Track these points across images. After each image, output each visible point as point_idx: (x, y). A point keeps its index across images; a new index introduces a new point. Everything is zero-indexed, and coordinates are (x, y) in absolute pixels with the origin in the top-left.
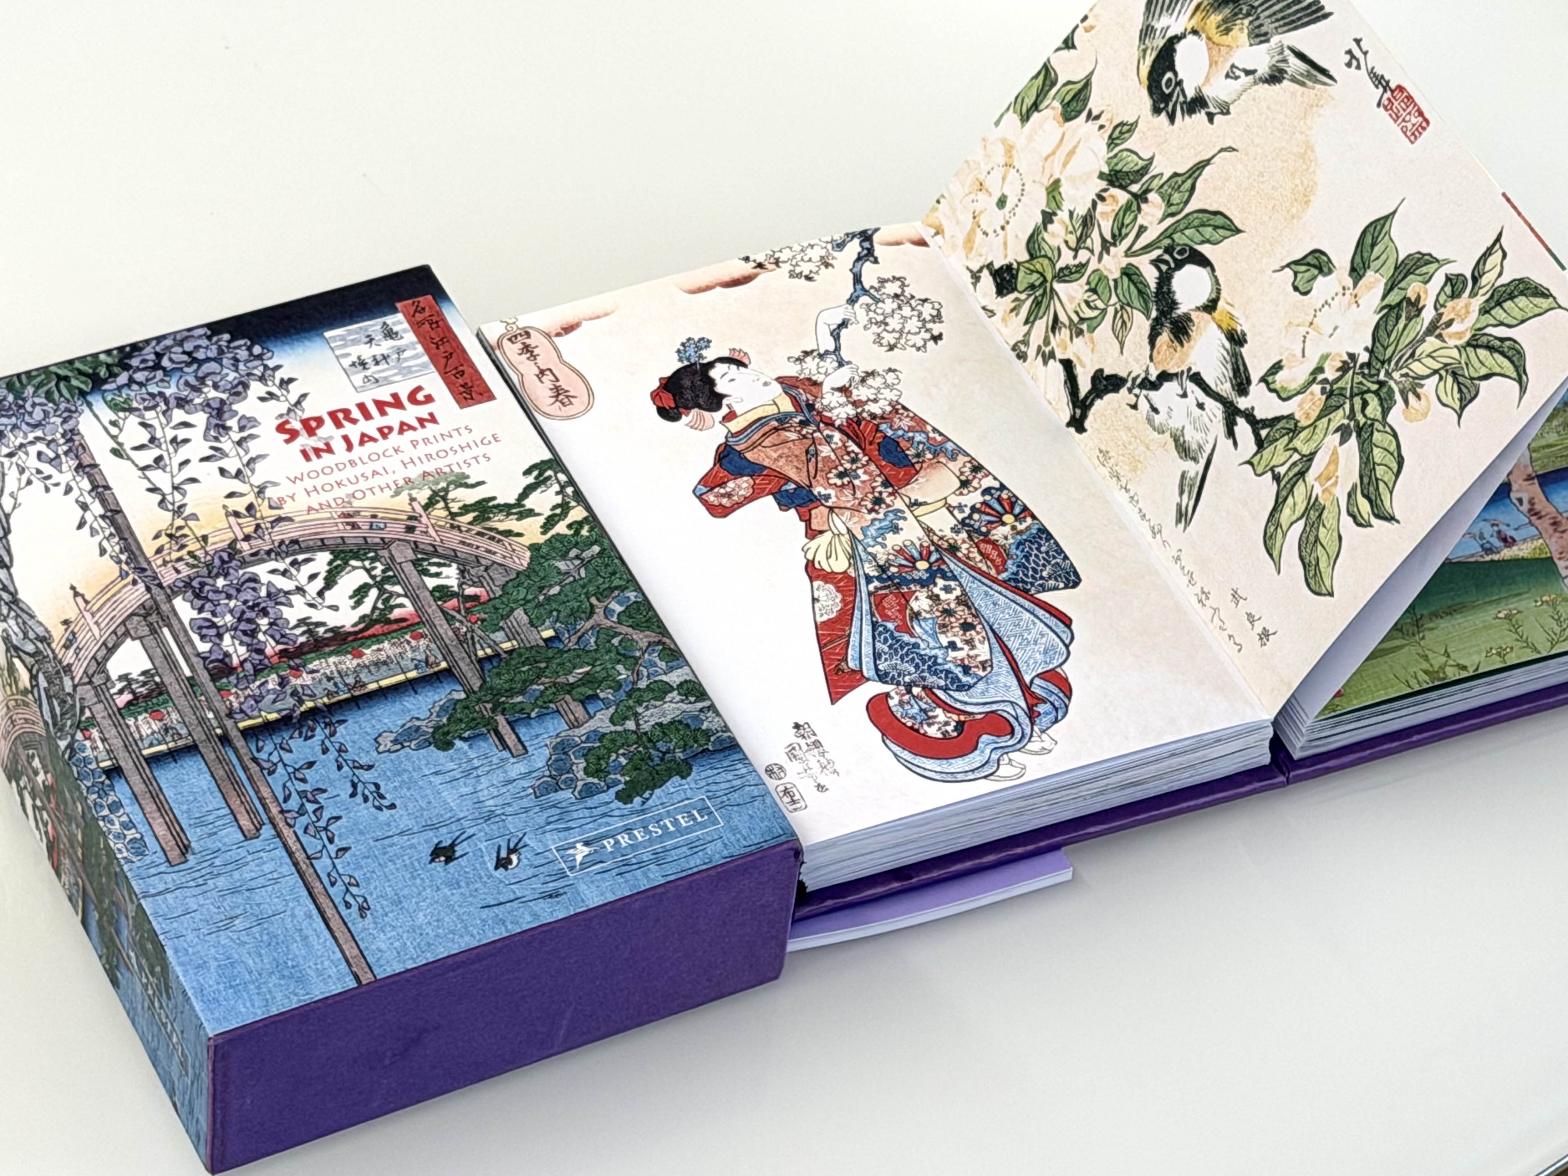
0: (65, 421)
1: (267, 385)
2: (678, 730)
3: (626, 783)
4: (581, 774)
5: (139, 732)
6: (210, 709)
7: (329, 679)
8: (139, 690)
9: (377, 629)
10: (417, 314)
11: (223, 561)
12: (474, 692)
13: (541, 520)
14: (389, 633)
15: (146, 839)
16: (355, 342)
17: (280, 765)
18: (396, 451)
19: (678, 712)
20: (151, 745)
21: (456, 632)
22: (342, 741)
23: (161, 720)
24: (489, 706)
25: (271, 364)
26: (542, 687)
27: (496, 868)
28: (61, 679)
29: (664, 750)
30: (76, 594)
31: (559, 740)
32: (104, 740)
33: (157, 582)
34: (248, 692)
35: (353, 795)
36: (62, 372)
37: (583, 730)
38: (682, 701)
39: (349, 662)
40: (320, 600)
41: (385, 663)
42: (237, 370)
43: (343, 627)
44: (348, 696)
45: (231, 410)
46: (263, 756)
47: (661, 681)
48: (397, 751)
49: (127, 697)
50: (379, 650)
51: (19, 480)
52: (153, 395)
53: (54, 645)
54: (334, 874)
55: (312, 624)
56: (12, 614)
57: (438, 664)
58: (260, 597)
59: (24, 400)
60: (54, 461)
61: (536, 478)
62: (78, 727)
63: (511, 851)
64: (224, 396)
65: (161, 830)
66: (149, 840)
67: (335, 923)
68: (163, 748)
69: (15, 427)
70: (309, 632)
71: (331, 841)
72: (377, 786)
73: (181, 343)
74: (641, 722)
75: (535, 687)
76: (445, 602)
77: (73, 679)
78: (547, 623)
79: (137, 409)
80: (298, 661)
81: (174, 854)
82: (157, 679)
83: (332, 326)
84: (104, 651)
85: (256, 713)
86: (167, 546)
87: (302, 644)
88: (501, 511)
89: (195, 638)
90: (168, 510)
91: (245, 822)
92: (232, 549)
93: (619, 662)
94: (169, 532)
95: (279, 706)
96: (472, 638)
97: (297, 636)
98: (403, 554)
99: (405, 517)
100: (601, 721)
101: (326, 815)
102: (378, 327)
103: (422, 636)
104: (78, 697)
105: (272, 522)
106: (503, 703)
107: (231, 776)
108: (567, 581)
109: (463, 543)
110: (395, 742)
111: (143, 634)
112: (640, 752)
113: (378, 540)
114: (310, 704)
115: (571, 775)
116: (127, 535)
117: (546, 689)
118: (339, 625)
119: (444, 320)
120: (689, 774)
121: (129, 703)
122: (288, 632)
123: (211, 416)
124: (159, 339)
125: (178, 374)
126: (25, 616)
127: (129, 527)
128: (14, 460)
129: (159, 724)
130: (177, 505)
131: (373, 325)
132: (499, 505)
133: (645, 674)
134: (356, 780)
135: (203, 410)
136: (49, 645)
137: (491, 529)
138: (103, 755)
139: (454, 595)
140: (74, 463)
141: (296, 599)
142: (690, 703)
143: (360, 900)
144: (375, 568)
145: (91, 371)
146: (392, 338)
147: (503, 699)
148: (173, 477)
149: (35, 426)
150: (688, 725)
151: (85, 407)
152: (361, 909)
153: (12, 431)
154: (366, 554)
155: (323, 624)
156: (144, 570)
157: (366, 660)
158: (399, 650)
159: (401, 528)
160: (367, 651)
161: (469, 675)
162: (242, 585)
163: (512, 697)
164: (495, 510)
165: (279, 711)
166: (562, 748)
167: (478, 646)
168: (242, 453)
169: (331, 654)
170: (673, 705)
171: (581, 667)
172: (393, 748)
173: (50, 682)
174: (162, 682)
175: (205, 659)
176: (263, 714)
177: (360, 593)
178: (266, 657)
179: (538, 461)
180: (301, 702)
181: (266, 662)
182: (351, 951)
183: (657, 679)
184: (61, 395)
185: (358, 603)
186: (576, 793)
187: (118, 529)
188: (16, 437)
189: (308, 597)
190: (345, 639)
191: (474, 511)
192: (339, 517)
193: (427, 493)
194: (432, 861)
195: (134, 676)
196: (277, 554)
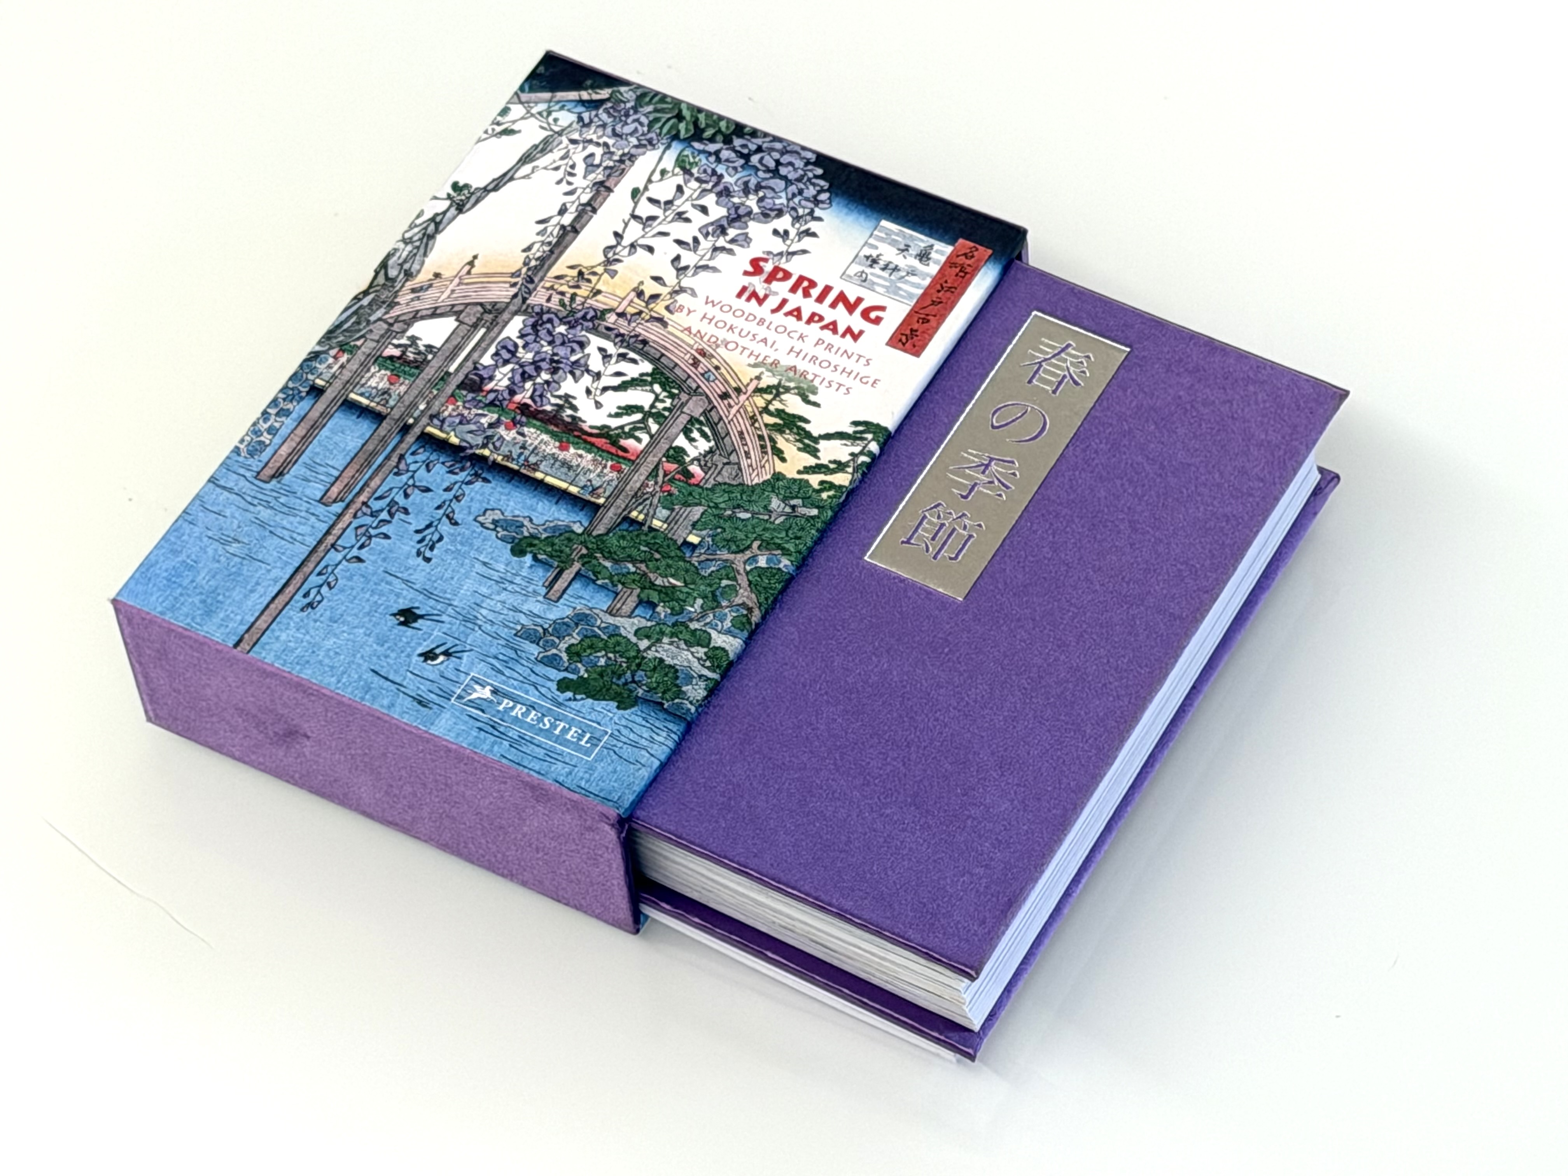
0: (636, 147)
1: (793, 225)
2: (666, 675)
3: (582, 677)
4: (563, 646)
5: (369, 379)
6: (428, 403)
7: (523, 447)
8: (409, 354)
9: (600, 442)
10: (963, 258)
11: (584, 317)
12: (590, 535)
13: (811, 461)
14: (603, 451)
15: (268, 449)
16: (893, 243)
17: (410, 474)
18: (801, 337)
19: (685, 664)
20: (362, 395)
21: (644, 485)
22: (467, 493)
23: (391, 384)
24: (584, 551)
25: (818, 213)
26: (633, 569)
27: (421, 655)
28: (380, 307)
29: (636, 679)
30: (471, 264)
31: (588, 612)
32: (342, 367)
33: (527, 296)
34: (466, 412)
35: (418, 532)
36: (686, 113)
37: (611, 620)
38: (699, 659)
39: (551, 447)
40: (598, 392)
41: (570, 468)
42: (788, 200)
43: (584, 422)
44: (516, 467)
45: (746, 223)
46: (409, 459)
47: (709, 634)
48: (487, 528)
49: (397, 352)
50: (581, 456)
51: (554, 161)
52: (714, 173)
53: (408, 283)
54: (330, 569)
55: (570, 403)
56: (418, 244)
57: (599, 497)
58: (568, 359)
59: (636, 112)
60: (591, 166)
61: (855, 432)
62: (341, 346)
63: (447, 653)
64: (756, 210)
65: (284, 451)
66: (269, 451)
67: (282, 599)
68: (364, 401)
69: (604, 126)
70: (560, 407)
71: (362, 547)
72: (441, 539)
73: (784, 152)
74: (653, 649)
75: (630, 566)
76: (668, 461)
77: (386, 313)
78: (704, 533)
79: (692, 175)
80: (524, 419)
81: (268, 472)
82: (430, 357)
83: (895, 220)
84: (429, 312)
85: (448, 429)
86: (568, 279)
87: (544, 411)
88: (799, 434)
89: (492, 350)
90: (606, 256)
91: (335, 490)
92: (601, 315)
93: (704, 597)
94: (584, 270)
95: (469, 437)
96: (647, 499)
97: (549, 403)
98: (695, 408)
99: (734, 385)
100: (628, 626)
101: (384, 529)
102: (923, 245)
103: (619, 471)
104: (371, 327)
105: (651, 317)
106: (595, 558)
107: (374, 454)
108: (761, 517)
109: (741, 433)
110: (495, 522)
111: (467, 320)
112: (621, 666)
113: (694, 386)
114: (486, 452)
115: (557, 641)
116: (557, 252)
117: (634, 573)
118: (583, 418)
119: (973, 275)
120: (625, 709)
121: (391, 358)
122: (549, 395)
123: (727, 217)
124: (776, 139)
125: (752, 172)
126: (422, 250)
127: (566, 247)
128: (571, 146)
129: (387, 385)
130: (616, 257)
131: (922, 241)
132: (803, 429)
133: (708, 620)
134: (435, 524)
135: (729, 209)
136: (407, 280)
137: (772, 440)
138: (327, 376)
139: (681, 462)
140: (600, 178)
141: (587, 380)
142: (703, 666)
143: (318, 598)
144: (663, 401)
145: (703, 126)
146: (921, 260)
147: (598, 555)
148: (643, 237)
149: (615, 134)
150: (677, 678)
151: (662, 148)
152: (310, 605)
153: (598, 126)
154: (671, 388)
155: (574, 408)
156: (531, 281)
157: (562, 455)
158: (592, 468)
159: (720, 388)
160: (572, 450)
161: (605, 521)
162: (569, 342)
163: (606, 558)
164: (795, 430)
165: (462, 440)
166: (581, 618)
167: (640, 508)
168: (708, 256)
169: (547, 432)
170: (690, 657)
171: (677, 580)
172: (487, 525)
173: (370, 304)
174: (429, 361)
175: (476, 368)
176: (452, 434)
177: (629, 409)
178: (510, 400)
179: (875, 422)
180: (484, 446)
181: (505, 403)
182: (262, 624)
183: (709, 630)
184: (661, 128)
185: (617, 415)
186: (541, 655)
187: (558, 243)
188: (595, 132)
189: (595, 385)
190: (572, 431)
191: (782, 419)
192: (697, 350)
193: (774, 381)
194: (394, 615)
195: (419, 343)
196: (622, 341)
